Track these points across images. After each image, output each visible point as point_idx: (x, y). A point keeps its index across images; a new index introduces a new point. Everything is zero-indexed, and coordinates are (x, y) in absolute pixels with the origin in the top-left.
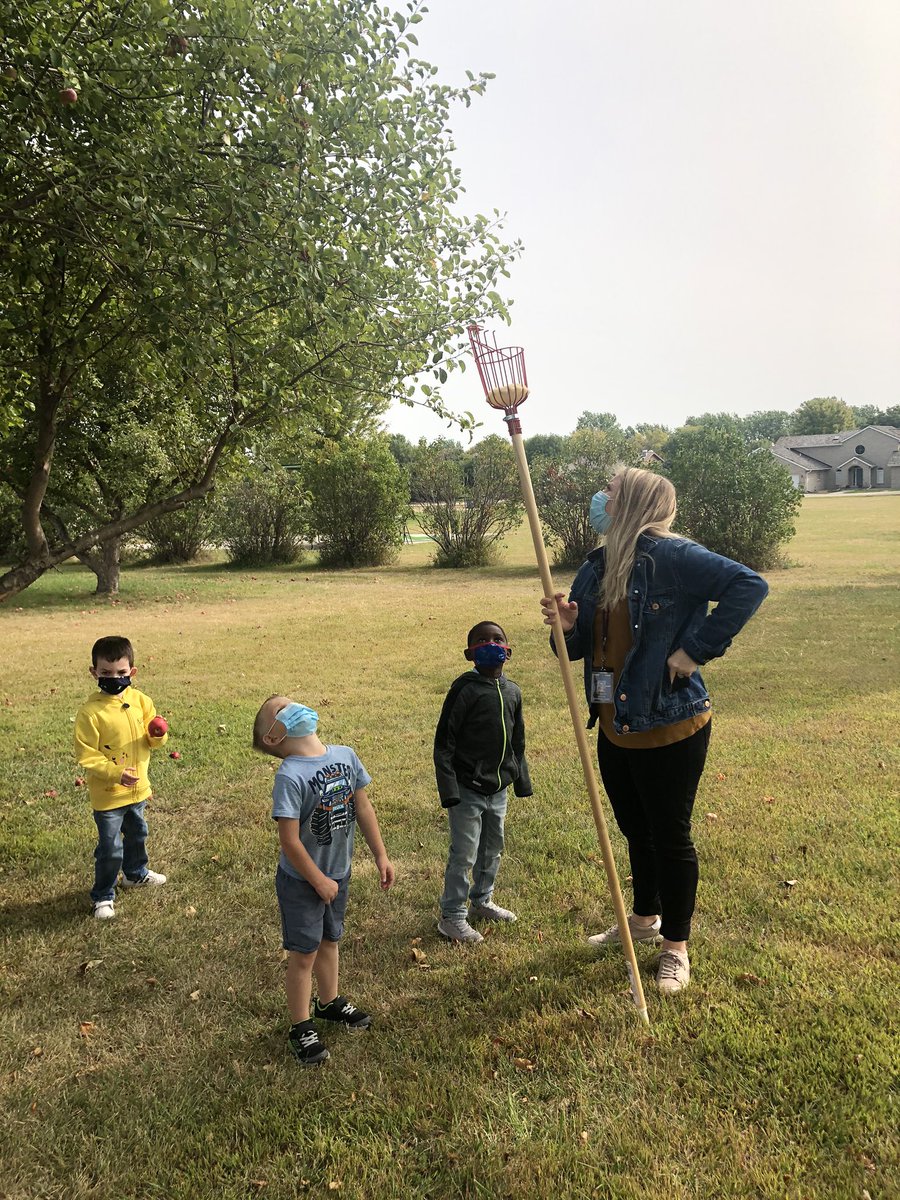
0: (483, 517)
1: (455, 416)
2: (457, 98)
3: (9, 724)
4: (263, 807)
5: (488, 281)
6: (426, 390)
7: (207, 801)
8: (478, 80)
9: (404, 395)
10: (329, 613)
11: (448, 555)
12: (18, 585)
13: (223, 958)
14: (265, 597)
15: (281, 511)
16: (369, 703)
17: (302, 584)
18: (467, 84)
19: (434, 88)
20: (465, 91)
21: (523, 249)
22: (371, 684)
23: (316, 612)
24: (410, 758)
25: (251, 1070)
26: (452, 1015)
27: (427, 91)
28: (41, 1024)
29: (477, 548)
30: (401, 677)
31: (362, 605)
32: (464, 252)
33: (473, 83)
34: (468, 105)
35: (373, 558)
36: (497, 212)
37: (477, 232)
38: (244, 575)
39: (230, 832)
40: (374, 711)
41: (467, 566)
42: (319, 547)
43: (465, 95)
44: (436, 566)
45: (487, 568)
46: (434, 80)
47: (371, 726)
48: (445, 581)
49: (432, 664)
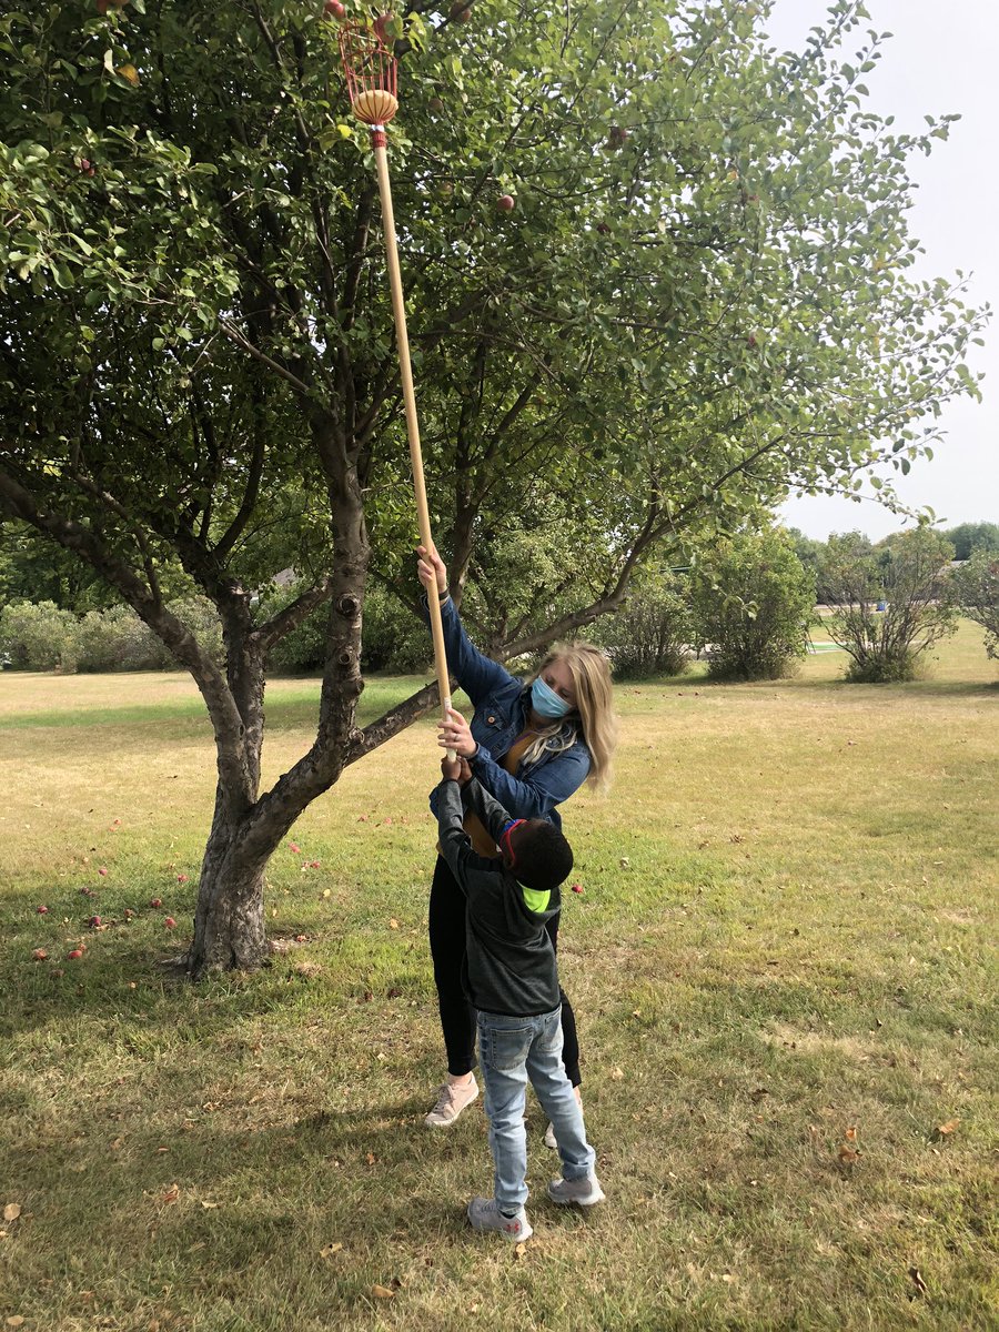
0: (908, 622)
1: (912, 512)
2: (916, 147)
3: (406, 844)
4: (682, 958)
5: (956, 352)
6: (876, 483)
7: (618, 945)
8: (939, 123)
9: (849, 490)
10: (728, 734)
11: (864, 668)
12: (432, 703)
13: (659, 1134)
14: (653, 714)
15: (667, 618)
16: (789, 843)
17: (691, 699)
18: (926, 130)
19: (890, 140)
20: (924, 139)
21: (990, 314)
22: (787, 820)
23: (711, 732)
24: (849, 913)
25: (708, 1277)
26: (951, 1248)
27: (879, 145)
28: (472, 1182)
29: (900, 659)
30: (823, 813)
31: (764, 724)
32: (920, 323)
33: (933, 128)
34: (928, 153)
35: (771, 671)
36: (959, 273)
37: (936, 299)
38: (627, 688)
39: (649, 984)
40: (796, 853)
41: (887, 681)
42: (708, 656)
43: (925, 143)
44: (848, 681)
45: (913, 683)
46: (889, 131)
47: (795, 871)
48: (861, 698)
49: (859, 799)
